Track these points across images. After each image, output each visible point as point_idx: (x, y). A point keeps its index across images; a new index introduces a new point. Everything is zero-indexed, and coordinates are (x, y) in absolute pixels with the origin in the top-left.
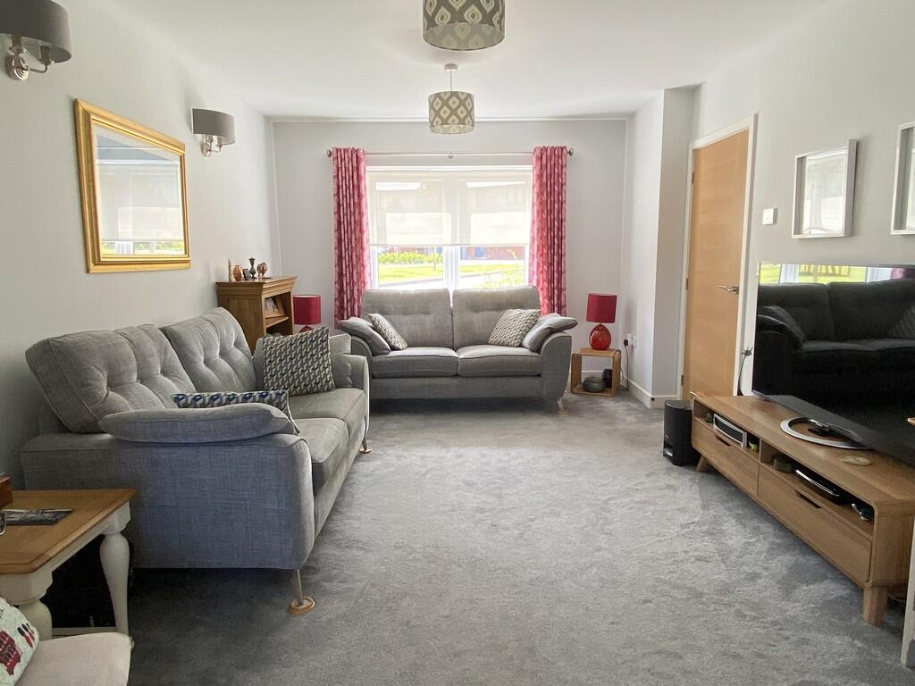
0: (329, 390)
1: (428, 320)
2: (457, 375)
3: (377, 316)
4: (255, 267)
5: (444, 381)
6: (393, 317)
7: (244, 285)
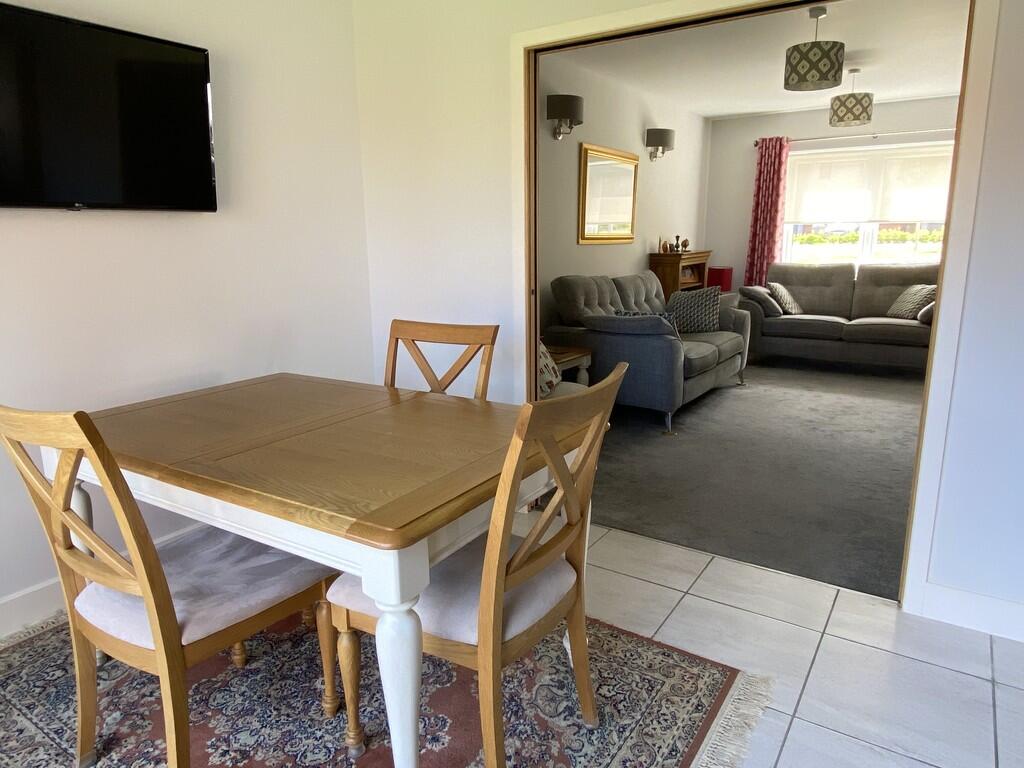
0: (714, 331)
1: (828, 291)
2: (841, 340)
3: (777, 286)
4: (680, 243)
5: (828, 343)
6: (794, 288)
7: (670, 255)
